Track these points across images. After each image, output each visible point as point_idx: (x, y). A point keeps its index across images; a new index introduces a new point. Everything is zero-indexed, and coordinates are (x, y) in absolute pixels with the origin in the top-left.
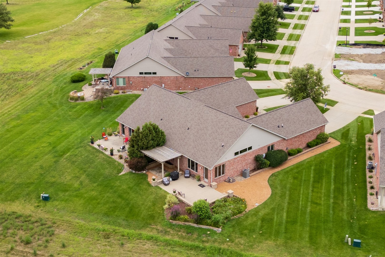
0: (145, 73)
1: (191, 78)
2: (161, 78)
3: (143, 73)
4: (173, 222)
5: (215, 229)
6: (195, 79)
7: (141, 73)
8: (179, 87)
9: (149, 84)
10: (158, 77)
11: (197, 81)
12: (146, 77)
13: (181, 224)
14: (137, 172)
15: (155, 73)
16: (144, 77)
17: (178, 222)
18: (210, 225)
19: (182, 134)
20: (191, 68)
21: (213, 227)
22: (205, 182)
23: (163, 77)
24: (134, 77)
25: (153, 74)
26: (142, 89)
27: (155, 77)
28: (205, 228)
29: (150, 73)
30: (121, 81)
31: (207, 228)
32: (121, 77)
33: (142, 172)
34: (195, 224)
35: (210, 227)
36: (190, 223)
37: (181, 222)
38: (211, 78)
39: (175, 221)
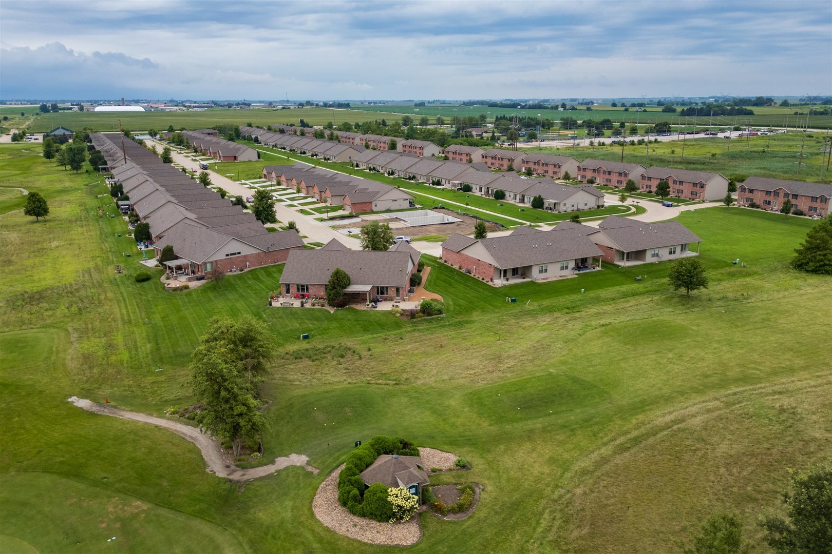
0: (230, 254)
1: (270, 252)
2: (245, 256)
6: (274, 252)
7: (227, 255)
8: (261, 263)
9: (235, 264)
10: (243, 256)
11: (275, 254)
12: (232, 258)
13: (419, 320)
14: (342, 308)
15: (239, 253)
16: (230, 258)
17: (417, 319)
19: (358, 273)
20: (267, 243)
21: (440, 315)
22: (397, 299)
23: (247, 256)
24: (220, 260)
26: (229, 270)
27: (239, 257)
29: (235, 254)
30: (209, 266)
31: (436, 317)
32: (209, 262)
33: (346, 307)
34: (429, 317)
35: (438, 315)
36: (425, 318)
38: (286, 249)
39: (415, 319)
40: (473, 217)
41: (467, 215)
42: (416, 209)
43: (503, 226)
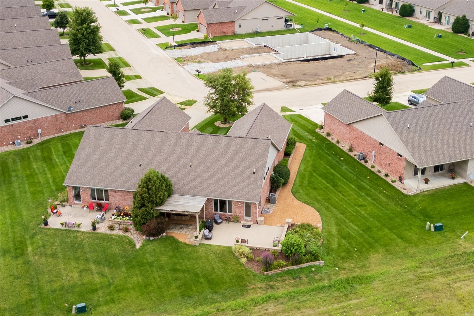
0: (12, 119)
1: (75, 113)
2: (35, 121)
3: (9, 120)
4: (269, 273)
5: (317, 263)
6: (79, 113)
7: (6, 121)
8: (61, 129)
9: (20, 133)
10: (31, 121)
11: (82, 115)
12: (14, 124)
13: (278, 272)
14: (156, 238)
15: (26, 117)
16: (12, 125)
17: (275, 271)
18: (311, 261)
19: (186, 174)
20: (69, 101)
21: (314, 262)
22: (246, 221)
23: (38, 120)
25: (23, 118)
26: (11, 142)
27: (26, 122)
28: (305, 266)
29: (20, 118)
31: (307, 266)
33: (162, 235)
34: (294, 266)
35: (311, 263)
36: (288, 267)
37: (278, 270)
38: (98, 108)
39: (271, 272)
40: (370, 46)
41: (362, 42)
42: (294, 31)
43: (413, 64)
